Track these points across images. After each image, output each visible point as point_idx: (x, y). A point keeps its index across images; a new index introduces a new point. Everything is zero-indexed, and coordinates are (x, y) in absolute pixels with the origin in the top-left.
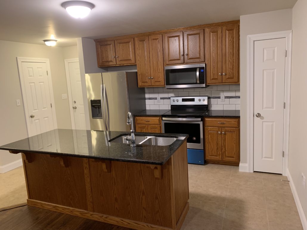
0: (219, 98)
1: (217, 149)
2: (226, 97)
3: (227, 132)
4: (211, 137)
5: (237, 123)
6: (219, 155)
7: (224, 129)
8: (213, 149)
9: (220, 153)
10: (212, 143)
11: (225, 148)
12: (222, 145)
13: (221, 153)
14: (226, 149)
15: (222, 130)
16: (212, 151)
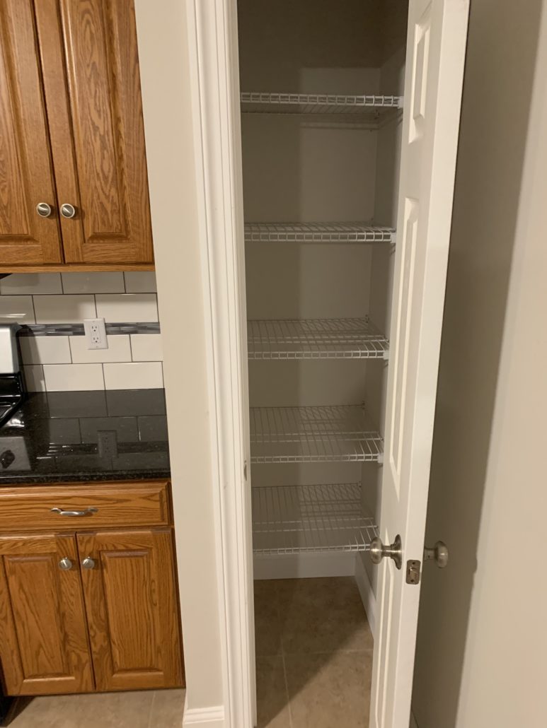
0: (78, 330)
1: (65, 640)
2: (114, 328)
3: (106, 556)
4: (21, 586)
5: (158, 505)
6: (79, 668)
7: (89, 541)
8: (40, 646)
9: (78, 656)
10: (30, 616)
11: (104, 633)
12: (90, 619)
13: (85, 657)
14: (114, 635)
15: (81, 548)
16: (38, 653)
